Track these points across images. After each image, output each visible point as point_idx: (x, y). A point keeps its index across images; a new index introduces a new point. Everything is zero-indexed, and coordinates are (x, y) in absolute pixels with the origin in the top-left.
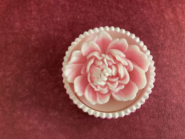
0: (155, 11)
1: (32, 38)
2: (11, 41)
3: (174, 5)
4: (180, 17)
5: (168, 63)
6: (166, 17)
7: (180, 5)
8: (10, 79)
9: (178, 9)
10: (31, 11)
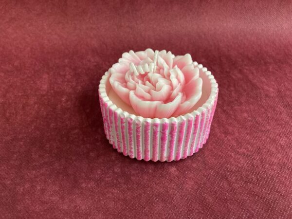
0: (219, 73)
1: (63, 99)
2: (32, 102)
3: (240, 68)
4: (251, 77)
5: (250, 118)
6: (234, 77)
7: (247, 68)
8: (22, 143)
9: (245, 71)
10: (65, 76)
